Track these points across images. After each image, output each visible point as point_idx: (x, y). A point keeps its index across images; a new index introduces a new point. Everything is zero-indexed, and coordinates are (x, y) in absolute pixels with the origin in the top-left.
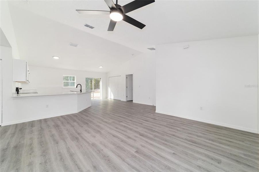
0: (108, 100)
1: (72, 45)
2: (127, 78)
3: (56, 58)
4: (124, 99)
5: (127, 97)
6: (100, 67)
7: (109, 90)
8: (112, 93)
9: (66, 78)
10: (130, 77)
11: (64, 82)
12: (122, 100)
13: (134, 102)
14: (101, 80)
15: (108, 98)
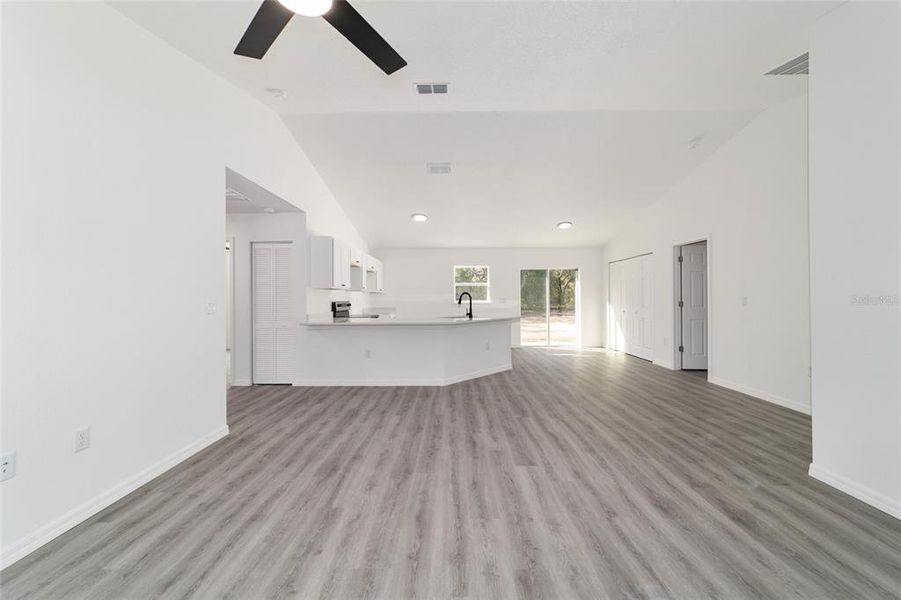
0: (604, 354)
1: (434, 169)
2: (680, 259)
3: (419, 218)
4: (667, 360)
5: (681, 349)
6: (560, 226)
7: (611, 312)
8: (618, 327)
9: (464, 276)
10: (692, 256)
11: (457, 287)
12: (657, 362)
13: (712, 379)
14: (579, 275)
15: (608, 346)
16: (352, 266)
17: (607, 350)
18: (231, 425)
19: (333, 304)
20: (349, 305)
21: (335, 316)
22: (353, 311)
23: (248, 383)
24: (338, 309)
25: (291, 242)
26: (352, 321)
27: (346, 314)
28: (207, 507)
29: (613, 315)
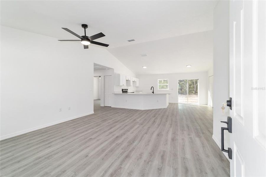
3: (145, 67)
6: (187, 66)
11: (159, 85)
14: (199, 82)
15: (208, 105)
16: (127, 80)
17: (208, 106)
18: (94, 111)
19: (122, 89)
20: (127, 90)
21: (123, 92)
22: (128, 91)
23: (103, 106)
24: (123, 91)
25: (111, 76)
26: (128, 93)
27: (126, 92)
28: (83, 122)
29: (210, 94)
